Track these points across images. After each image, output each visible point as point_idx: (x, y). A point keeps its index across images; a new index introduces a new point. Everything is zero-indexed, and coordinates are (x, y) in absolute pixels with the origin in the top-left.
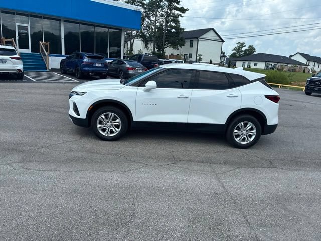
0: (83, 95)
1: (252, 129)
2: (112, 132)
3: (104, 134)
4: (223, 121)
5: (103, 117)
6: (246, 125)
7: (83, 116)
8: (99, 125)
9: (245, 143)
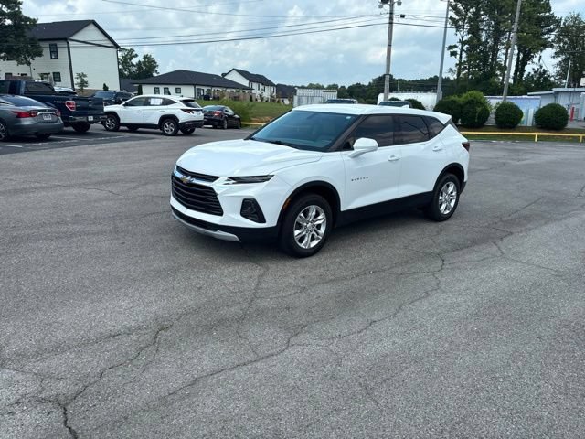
0: (268, 180)
1: (452, 192)
2: (313, 238)
3: (302, 245)
4: (431, 189)
5: (302, 215)
6: (448, 186)
7: (271, 220)
8: (297, 232)
9: (447, 212)
